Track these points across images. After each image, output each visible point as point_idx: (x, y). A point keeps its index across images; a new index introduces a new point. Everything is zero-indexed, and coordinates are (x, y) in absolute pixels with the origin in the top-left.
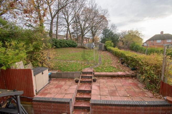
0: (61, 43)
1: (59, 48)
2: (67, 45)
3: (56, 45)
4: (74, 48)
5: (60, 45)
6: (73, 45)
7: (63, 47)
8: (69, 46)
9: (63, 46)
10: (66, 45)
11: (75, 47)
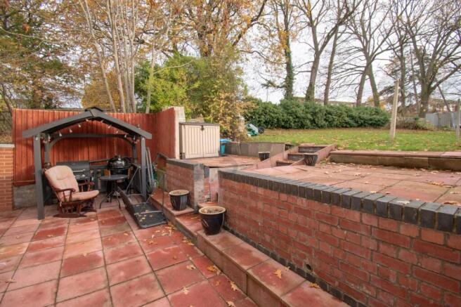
0: (330, 113)
1: (322, 127)
2: (351, 122)
3: (314, 120)
4: (375, 128)
5: (325, 120)
6: (371, 120)
7: (337, 126)
8: (357, 122)
9: (335, 123)
10: (347, 119)
11: (379, 125)
